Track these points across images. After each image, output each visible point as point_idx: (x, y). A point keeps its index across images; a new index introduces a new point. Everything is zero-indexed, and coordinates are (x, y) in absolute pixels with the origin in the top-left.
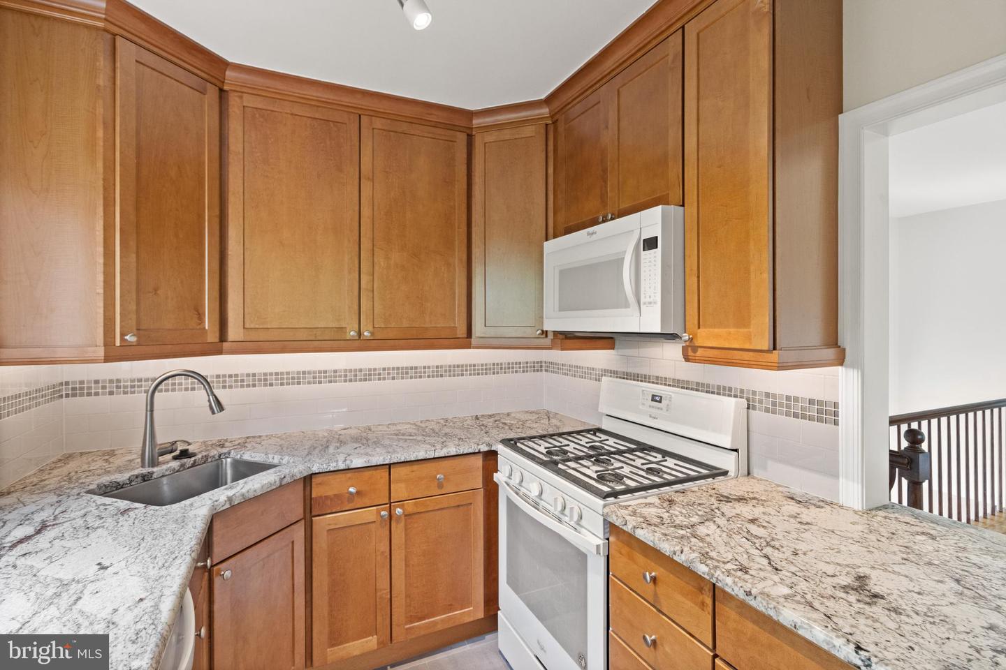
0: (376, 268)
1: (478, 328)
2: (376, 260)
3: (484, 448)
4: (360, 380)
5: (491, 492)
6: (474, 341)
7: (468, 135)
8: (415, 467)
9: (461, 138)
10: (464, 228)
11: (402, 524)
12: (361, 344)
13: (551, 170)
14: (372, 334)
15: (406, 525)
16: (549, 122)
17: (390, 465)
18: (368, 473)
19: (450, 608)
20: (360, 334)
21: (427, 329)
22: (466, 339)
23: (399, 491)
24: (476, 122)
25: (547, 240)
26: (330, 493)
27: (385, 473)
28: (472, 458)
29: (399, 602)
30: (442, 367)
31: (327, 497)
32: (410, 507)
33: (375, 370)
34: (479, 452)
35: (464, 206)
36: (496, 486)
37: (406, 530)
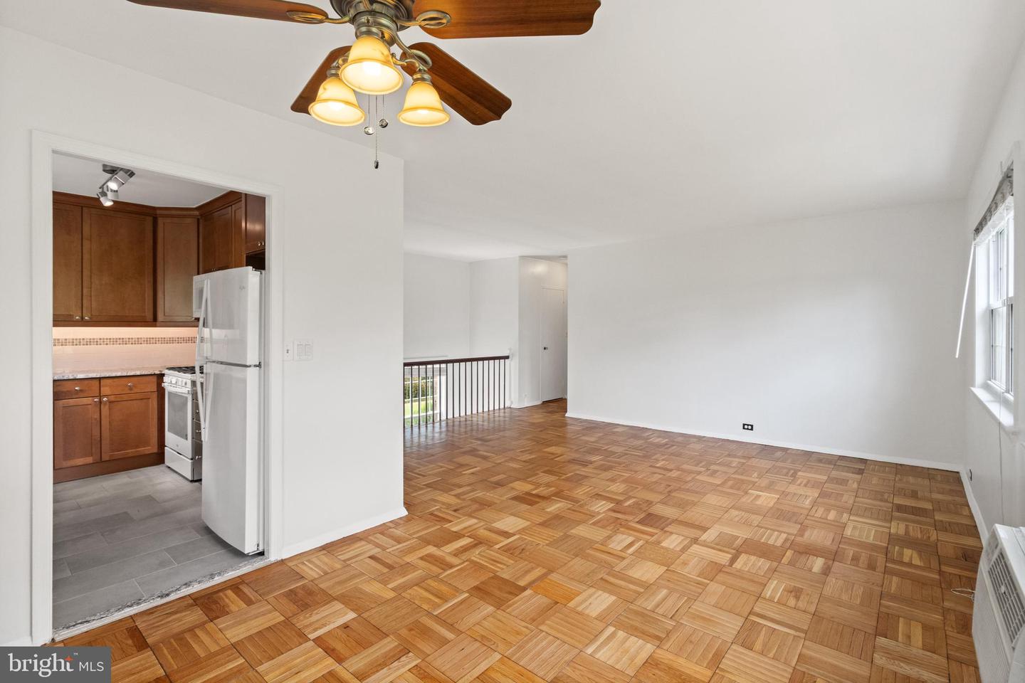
0: (93, 286)
1: (160, 317)
2: (93, 280)
3: (157, 372)
4: (84, 345)
5: (161, 392)
6: (158, 324)
7: (154, 217)
8: (115, 380)
9: (149, 220)
10: (151, 266)
11: (107, 407)
12: (83, 323)
13: (201, 241)
14: (90, 318)
15: (109, 406)
16: (199, 217)
17: (100, 379)
18: (86, 382)
19: (137, 447)
20: (82, 318)
21: (126, 316)
22: (154, 322)
23: (105, 390)
24: (158, 212)
25: (198, 274)
26: (65, 390)
27: (97, 383)
28: (151, 377)
29: (106, 443)
30: (141, 339)
31: (62, 392)
32: (112, 398)
33: (94, 339)
34: (155, 374)
35: (151, 255)
36: (163, 389)
37: (110, 409)
